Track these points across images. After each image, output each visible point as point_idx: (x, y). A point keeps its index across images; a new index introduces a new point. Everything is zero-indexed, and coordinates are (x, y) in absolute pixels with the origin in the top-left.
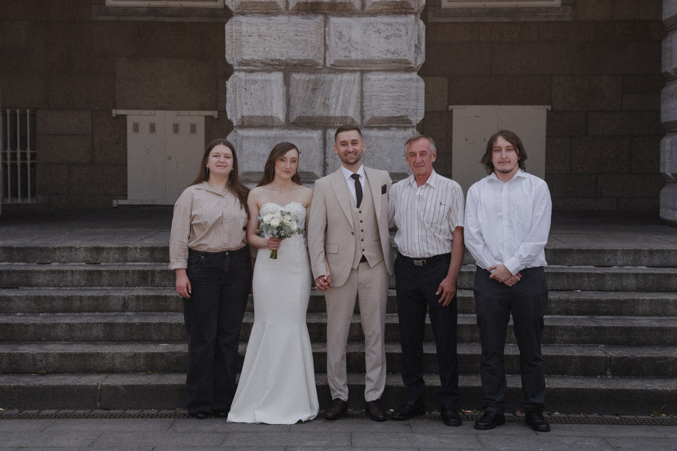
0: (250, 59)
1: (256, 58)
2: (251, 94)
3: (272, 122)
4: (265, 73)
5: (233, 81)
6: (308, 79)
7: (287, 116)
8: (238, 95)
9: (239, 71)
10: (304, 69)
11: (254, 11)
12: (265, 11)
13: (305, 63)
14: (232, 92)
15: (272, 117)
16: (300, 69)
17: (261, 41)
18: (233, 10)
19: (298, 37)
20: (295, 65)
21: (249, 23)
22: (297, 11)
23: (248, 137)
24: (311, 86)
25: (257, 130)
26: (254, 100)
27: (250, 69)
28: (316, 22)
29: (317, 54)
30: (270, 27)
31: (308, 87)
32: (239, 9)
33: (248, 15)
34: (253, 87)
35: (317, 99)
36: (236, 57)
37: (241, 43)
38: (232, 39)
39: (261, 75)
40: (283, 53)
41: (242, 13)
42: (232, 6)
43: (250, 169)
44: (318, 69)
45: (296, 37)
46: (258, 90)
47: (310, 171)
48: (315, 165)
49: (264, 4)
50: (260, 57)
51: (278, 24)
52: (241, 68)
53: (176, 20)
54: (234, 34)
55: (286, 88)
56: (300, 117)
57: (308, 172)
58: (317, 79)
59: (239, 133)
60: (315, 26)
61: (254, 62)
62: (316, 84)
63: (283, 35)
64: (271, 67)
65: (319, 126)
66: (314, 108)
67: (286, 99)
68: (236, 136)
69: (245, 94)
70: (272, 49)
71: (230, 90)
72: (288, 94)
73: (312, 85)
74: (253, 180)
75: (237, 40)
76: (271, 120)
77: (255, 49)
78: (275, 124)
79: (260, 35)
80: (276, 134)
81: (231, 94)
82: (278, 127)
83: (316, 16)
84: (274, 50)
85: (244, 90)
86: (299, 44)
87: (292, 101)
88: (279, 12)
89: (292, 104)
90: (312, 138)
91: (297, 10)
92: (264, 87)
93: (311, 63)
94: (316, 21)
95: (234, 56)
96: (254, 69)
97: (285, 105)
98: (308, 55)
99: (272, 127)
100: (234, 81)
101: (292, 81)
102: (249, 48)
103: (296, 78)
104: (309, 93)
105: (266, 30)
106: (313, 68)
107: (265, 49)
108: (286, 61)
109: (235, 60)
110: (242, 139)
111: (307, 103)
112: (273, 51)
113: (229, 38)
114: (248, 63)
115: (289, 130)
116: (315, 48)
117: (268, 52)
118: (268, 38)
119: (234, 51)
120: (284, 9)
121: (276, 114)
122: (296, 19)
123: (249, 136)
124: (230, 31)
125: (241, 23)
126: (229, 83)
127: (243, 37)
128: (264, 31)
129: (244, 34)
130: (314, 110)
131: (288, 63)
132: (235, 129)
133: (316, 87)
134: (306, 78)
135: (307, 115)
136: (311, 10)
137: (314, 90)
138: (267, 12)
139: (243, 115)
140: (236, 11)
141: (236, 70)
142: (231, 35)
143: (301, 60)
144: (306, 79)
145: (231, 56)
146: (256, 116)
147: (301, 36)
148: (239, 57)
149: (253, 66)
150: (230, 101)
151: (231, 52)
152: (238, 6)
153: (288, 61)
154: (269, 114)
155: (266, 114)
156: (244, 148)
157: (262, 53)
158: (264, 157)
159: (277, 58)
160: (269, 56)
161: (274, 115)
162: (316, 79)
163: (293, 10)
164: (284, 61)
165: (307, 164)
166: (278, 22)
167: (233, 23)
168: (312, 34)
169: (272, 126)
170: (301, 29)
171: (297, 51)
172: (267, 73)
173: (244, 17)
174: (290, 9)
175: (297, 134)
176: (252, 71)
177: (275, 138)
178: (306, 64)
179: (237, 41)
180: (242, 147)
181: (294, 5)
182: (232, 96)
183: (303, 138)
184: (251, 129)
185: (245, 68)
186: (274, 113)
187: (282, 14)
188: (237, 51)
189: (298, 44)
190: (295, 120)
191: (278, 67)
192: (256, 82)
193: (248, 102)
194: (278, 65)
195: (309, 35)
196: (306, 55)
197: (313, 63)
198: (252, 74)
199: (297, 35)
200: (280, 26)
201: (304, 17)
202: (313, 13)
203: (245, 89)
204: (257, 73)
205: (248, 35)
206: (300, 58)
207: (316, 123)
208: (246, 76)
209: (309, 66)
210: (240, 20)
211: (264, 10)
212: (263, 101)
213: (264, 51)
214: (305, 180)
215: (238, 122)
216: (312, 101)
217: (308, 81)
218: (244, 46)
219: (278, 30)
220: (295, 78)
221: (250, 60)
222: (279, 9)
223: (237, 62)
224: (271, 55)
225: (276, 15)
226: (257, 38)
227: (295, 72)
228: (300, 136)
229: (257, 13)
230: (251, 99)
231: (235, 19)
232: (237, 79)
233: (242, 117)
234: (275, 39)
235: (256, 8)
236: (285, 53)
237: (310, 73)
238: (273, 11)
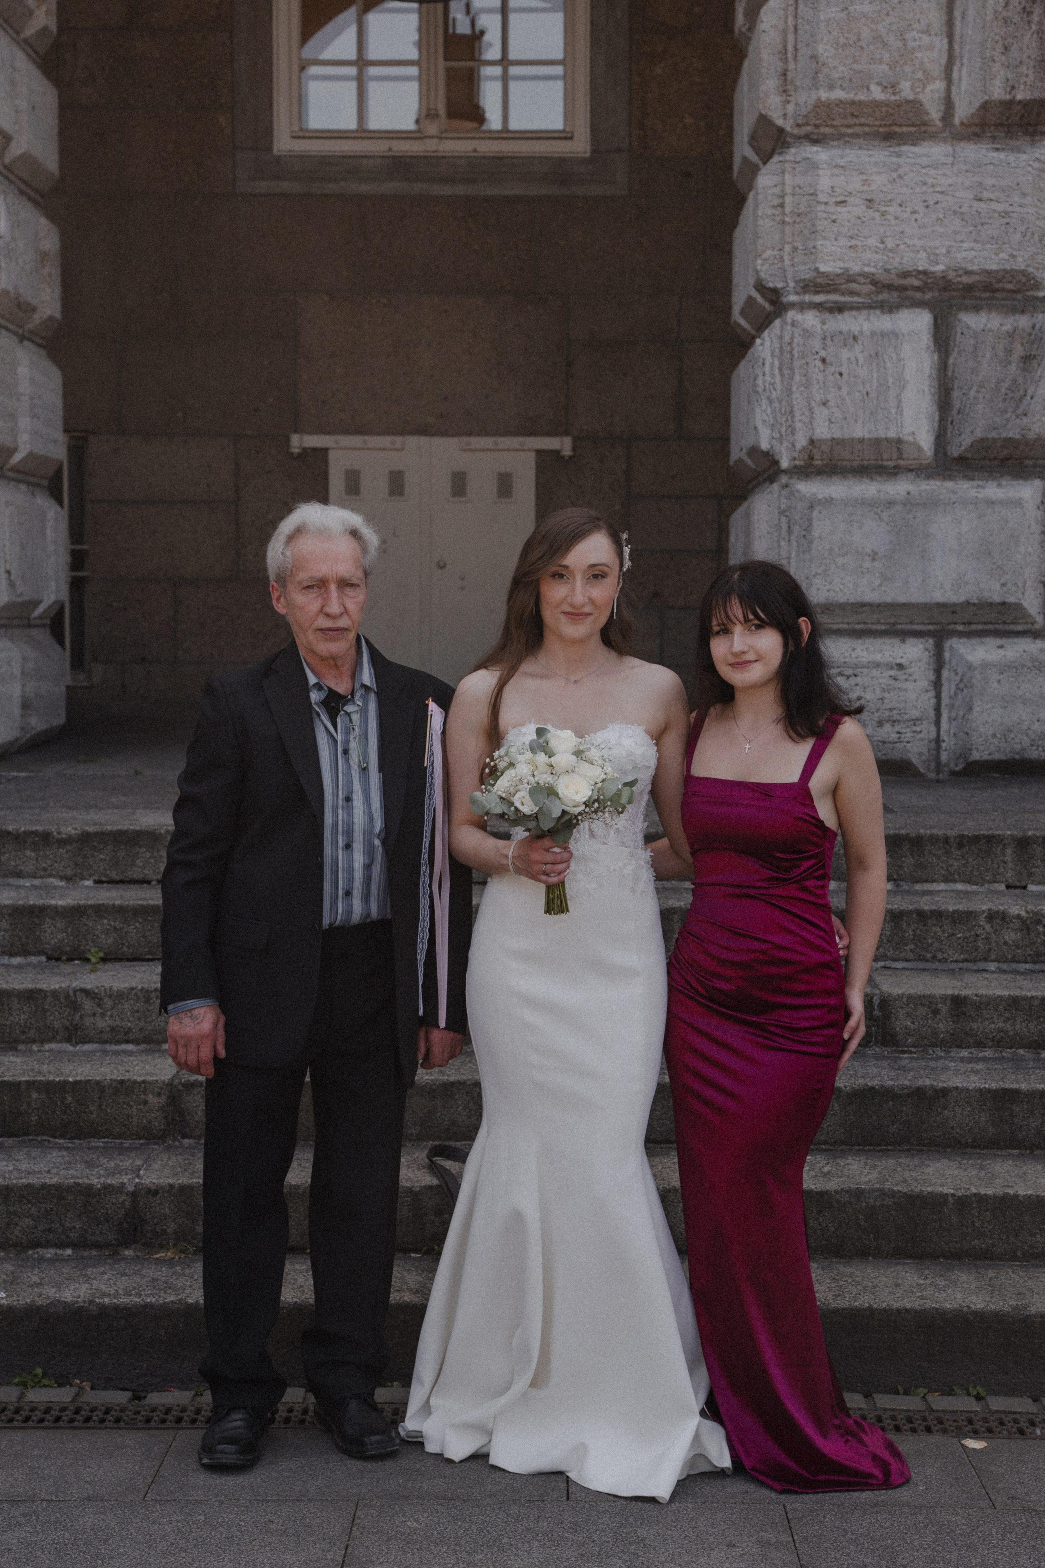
0: (839, 271)
1: (856, 268)
2: (841, 374)
3: (895, 456)
4: (878, 312)
5: (781, 337)
6: (1008, 327)
7: (941, 439)
8: (797, 377)
9: (802, 307)
10: (992, 298)
11: (849, 131)
12: (881, 130)
13: (999, 281)
14: (777, 371)
15: (899, 441)
16: (980, 299)
17: (874, 219)
18: (788, 129)
19: (983, 205)
20: (969, 288)
21: (836, 166)
22: (978, 130)
23: (829, 502)
24: (1019, 351)
25: (851, 483)
26: (849, 394)
27: (836, 302)
28: (1037, 159)
29: (1037, 254)
30: (900, 177)
31: (1009, 352)
32: (807, 124)
33: (831, 143)
34: (845, 354)
35: (1038, 386)
36: (793, 265)
37: (814, 225)
38: (784, 214)
39: (868, 319)
40: (938, 252)
41: (815, 137)
42: (785, 115)
43: (832, 594)
44: (1037, 298)
45: (976, 204)
46: (861, 361)
47: (1012, 599)
48: (1025, 582)
49: (884, 109)
50: (868, 265)
51: (923, 167)
52: (807, 298)
53: (460, 190)
54: (788, 199)
55: (940, 357)
56: (982, 439)
57: (1003, 604)
58: (1038, 327)
59: (798, 491)
60: (1034, 172)
61: (851, 279)
62: (1033, 343)
63: (939, 197)
64: (895, 294)
65: (1035, 466)
66: (1025, 415)
67: (939, 388)
68: (788, 498)
69: (820, 376)
70: (906, 240)
71: (772, 365)
72: (946, 375)
73: (1022, 345)
74: (835, 627)
75: (799, 215)
76: (895, 449)
77: (853, 242)
78: (902, 463)
79: (870, 201)
80: (908, 493)
81: (772, 375)
82: (911, 470)
83: (1033, 143)
84: (910, 243)
85: (818, 363)
86: (986, 227)
87: (956, 394)
88: (925, 132)
89: (957, 404)
90: (1018, 503)
91: (976, 125)
92: (877, 354)
93: (1020, 281)
94: (1037, 155)
95: (787, 262)
96: (845, 302)
97: (935, 407)
98: (1013, 256)
99: (892, 472)
100: (787, 338)
101: (959, 335)
102: (836, 239)
103: (973, 326)
104: (1013, 368)
105: (890, 187)
106: (1019, 296)
107: (883, 243)
108: (944, 277)
109: (789, 275)
110: (811, 507)
111: (1005, 400)
112: (909, 247)
113: (769, 212)
114: (829, 285)
115: (944, 479)
116: (1033, 234)
117: (891, 251)
118: (893, 209)
119: (787, 248)
120: (939, 124)
121: (913, 433)
122: (973, 152)
123: (832, 499)
124: (777, 191)
125: (815, 166)
126: (768, 343)
127: (821, 207)
128: (885, 189)
129: (822, 197)
130: (1025, 420)
131: (950, 281)
132: (784, 479)
133: (1033, 353)
134: (1001, 325)
135: (1004, 435)
136: (1021, 125)
137: (1027, 359)
138: (889, 133)
139: (814, 438)
140: (796, 131)
141: (792, 305)
142: (776, 202)
143: (989, 272)
144: (1005, 328)
145: (780, 265)
146: (853, 440)
147: (991, 200)
148: (802, 267)
149: (843, 294)
150: (768, 398)
151: (776, 253)
152: (806, 116)
153: (951, 275)
154: (892, 434)
155: (882, 434)
156: (816, 533)
157: (876, 253)
158: (874, 560)
159: (921, 268)
160: (896, 262)
161: (905, 435)
162: (1033, 327)
163: (970, 126)
164: (941, 275)
165: (1003, 581)
166: (926, 163)
167: (787, 165)
168: (1024, 194)
169: (895, 467)
170: (990, 182)
171: (978, 246)
172: (883, 313)
173: (820, 149)
174: (957, 121)
175: (973, 493)
176: (839, 309)
177: (909, 503)
178: (1000, 285)
179: (798, 220)
180: (808, 529)
181: (973, 110)
182: (778, 379)
183: (990, 503)
184: (834, 479)
185: (819, 298)
186: (907, 430)
187: (933, 137)
188: (795, 249)
189: (982, 224)
190: (966, 450)
191: (918, 295)
192: (855, 338)
193: (829, 397)
194: (917, 289)
195: (1016, 199)
196: (1007, 257)
197: (1024, 279)
198: (840, 317)
199: (980, 200)
200: (933, 172)
201: (998, 146)
202: (1026, 133)
203: (823, 360)
204: (855, 313)
205: (834, 200)
206: (987, 267)
207: (1026, 458)
208: (824, 323)
209: (1009, 291)
210: (810, 156)
211: (880, 126)
212: (873, 395)
213: (882, 246)
214: (991, 627)
215: (795, 459)
216: (1021, 392)
217: (1011, 335)
218: (823, 234)
219: (925, 184)
220: (968, 328)
221: (838, 275)
222: (925, 124)
223: (796, 282)
224: (902, 259)
225: (914, 140)
226: (860, 210)
227: (966, 309)
228: (980, 496)
229: (856, 136)
230: (840, 388)
231: (792, 154)
232: (797, 332)
233: (812, 442)
234: (913, 212)
235: (857, 121)
236: (944, 251)
237: (1014, 310)
238: (905, 129)
